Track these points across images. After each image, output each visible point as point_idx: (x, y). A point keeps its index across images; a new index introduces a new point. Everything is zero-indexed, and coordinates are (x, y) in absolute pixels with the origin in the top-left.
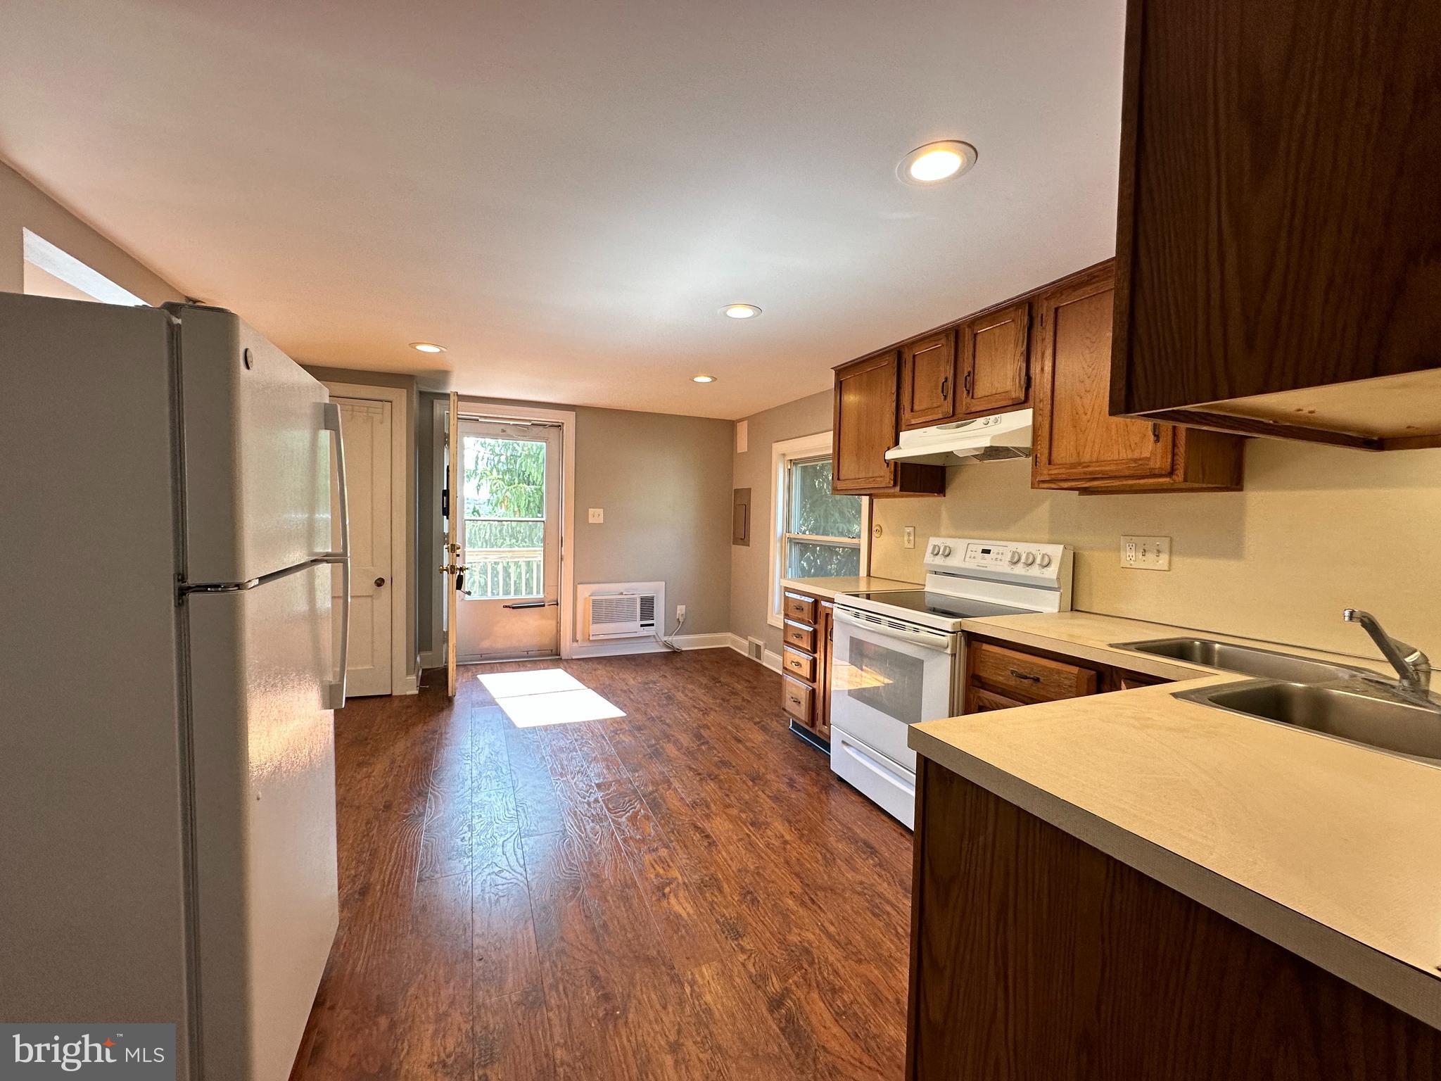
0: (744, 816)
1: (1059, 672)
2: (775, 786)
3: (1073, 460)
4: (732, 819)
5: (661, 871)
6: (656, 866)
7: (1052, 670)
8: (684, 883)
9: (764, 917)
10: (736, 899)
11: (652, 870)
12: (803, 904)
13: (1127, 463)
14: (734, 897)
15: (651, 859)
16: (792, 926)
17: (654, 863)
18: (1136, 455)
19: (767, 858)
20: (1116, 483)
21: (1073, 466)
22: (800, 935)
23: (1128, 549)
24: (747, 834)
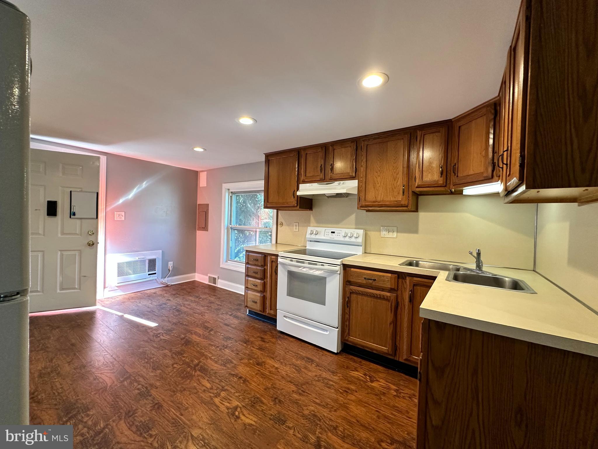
0: (251, 361)
1: (383, 276)
2: (257, 343)
3: (374, 200)
4: (247, 365)
5: (228, 405)
6: (224, 403)
7: (380, 276)
8: (243, 406)
9: (289, 408)
10: (272, 404)
11: (223, 406)
12: (300, 394)
13: (394, 202)
14: (271, 403)
15: (219, 400)
16: (303, 407)
17: (222, 402)
18: (396, 200)
19: (273, 379)
20: (389, 209)
21: (374, 202)
22: (307, 409)
23: (383, 231)
24: (258, 370)
